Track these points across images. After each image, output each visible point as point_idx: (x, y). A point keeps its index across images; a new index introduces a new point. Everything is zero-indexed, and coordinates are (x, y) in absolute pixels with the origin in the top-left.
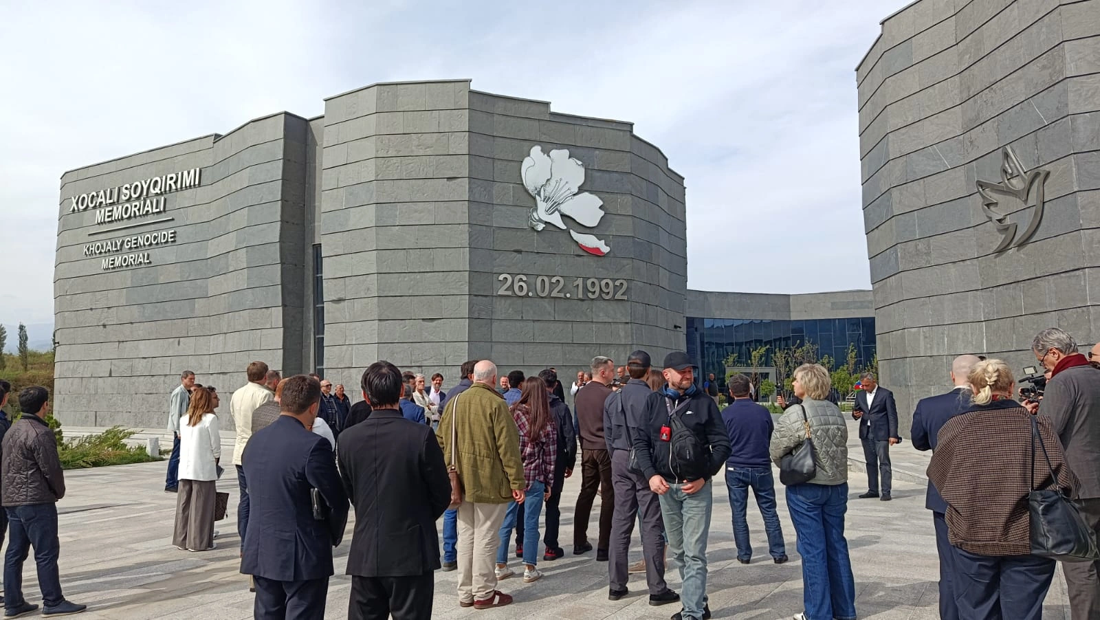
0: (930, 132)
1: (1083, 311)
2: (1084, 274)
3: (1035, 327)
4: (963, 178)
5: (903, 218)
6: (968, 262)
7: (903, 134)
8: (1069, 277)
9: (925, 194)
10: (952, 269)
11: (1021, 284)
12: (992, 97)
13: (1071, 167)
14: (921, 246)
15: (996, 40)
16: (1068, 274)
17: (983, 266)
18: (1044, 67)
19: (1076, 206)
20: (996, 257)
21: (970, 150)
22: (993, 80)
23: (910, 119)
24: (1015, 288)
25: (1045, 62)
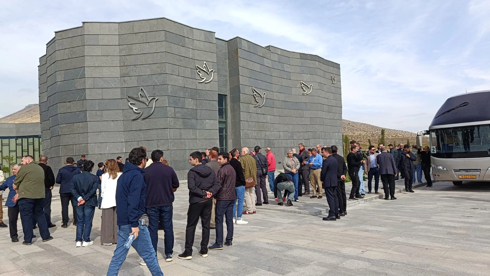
0: (106, 72)
1: (166, 141)
2: (168, 130)
3: (147, 144)
4: (120, 92)
5: (91, 101)
6: (119, 121)
7: (92, 69)
8: (162, 130)
9: (102, 94)
10: (112, 123)
11: (143, 131)
12: (135, 69)
13: (166, 99)
14: (98, 113)
15: (139, 51)
16: (161, 129)
17: (125, 123)
18: (158, 67)
19: (167, 111)
20: (132, 121)
21: (123, 84)
22: (137, 64)
23: (96, 65)
24: (139, 132)
25: (159, 66)
